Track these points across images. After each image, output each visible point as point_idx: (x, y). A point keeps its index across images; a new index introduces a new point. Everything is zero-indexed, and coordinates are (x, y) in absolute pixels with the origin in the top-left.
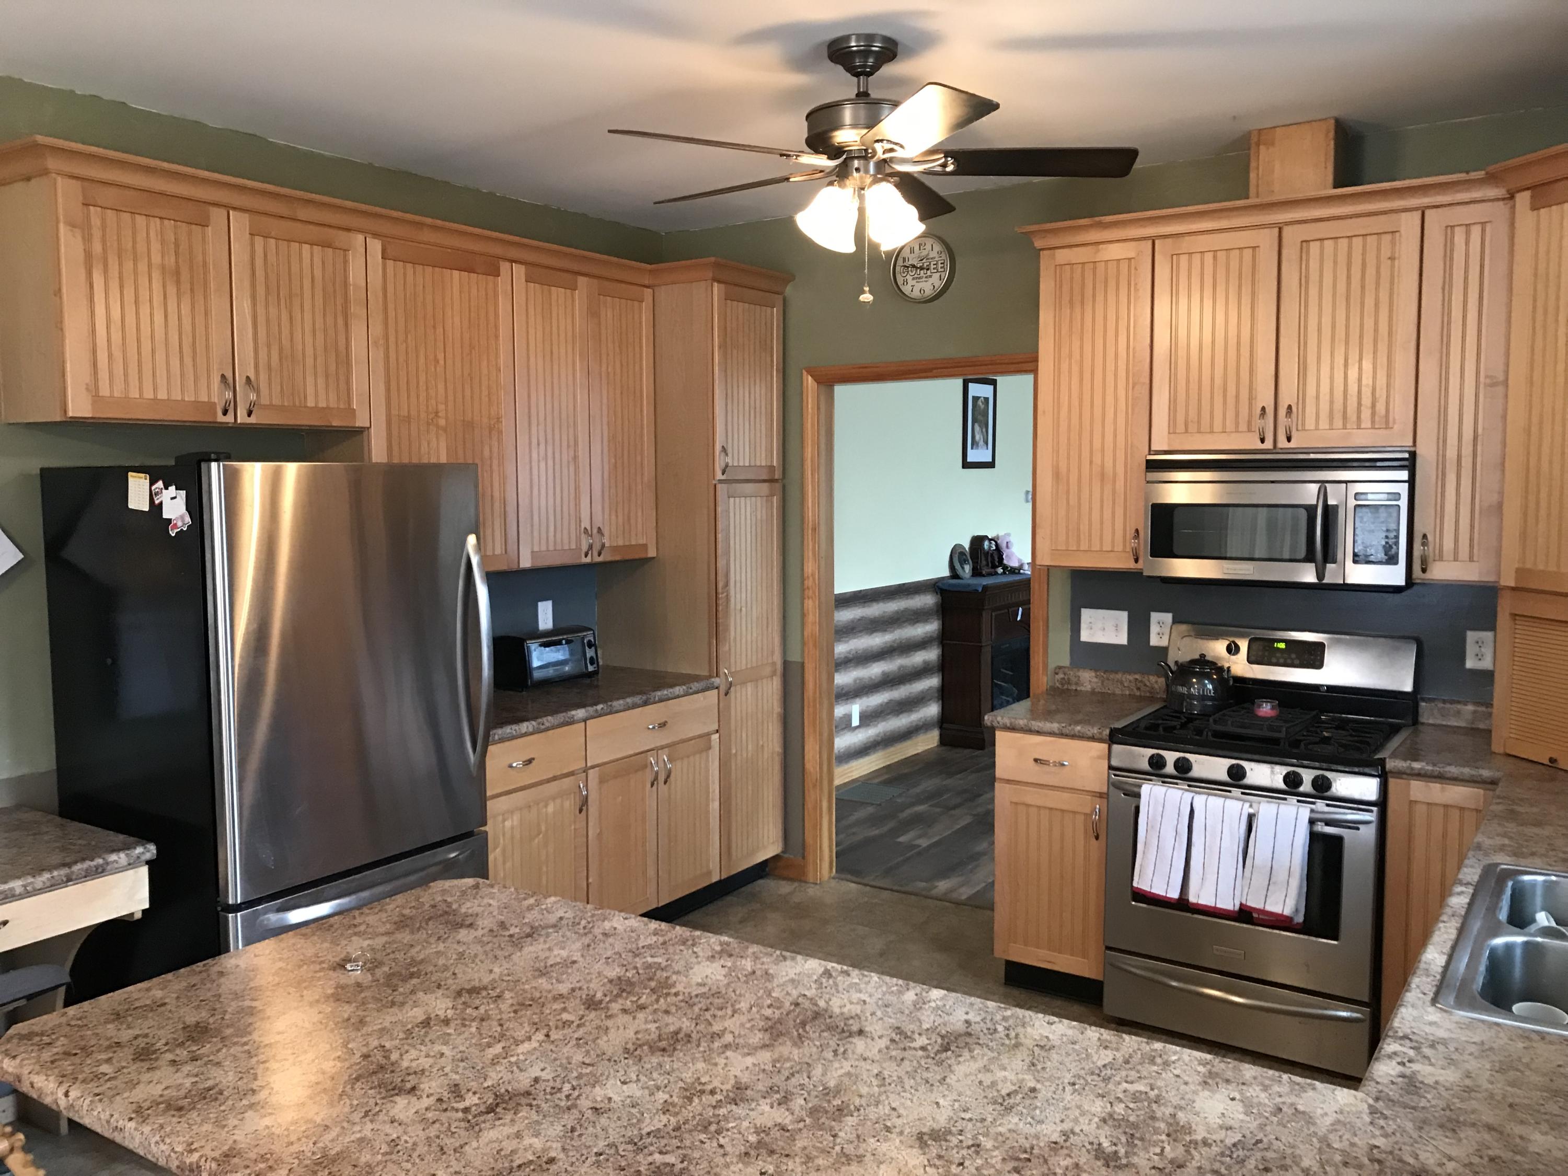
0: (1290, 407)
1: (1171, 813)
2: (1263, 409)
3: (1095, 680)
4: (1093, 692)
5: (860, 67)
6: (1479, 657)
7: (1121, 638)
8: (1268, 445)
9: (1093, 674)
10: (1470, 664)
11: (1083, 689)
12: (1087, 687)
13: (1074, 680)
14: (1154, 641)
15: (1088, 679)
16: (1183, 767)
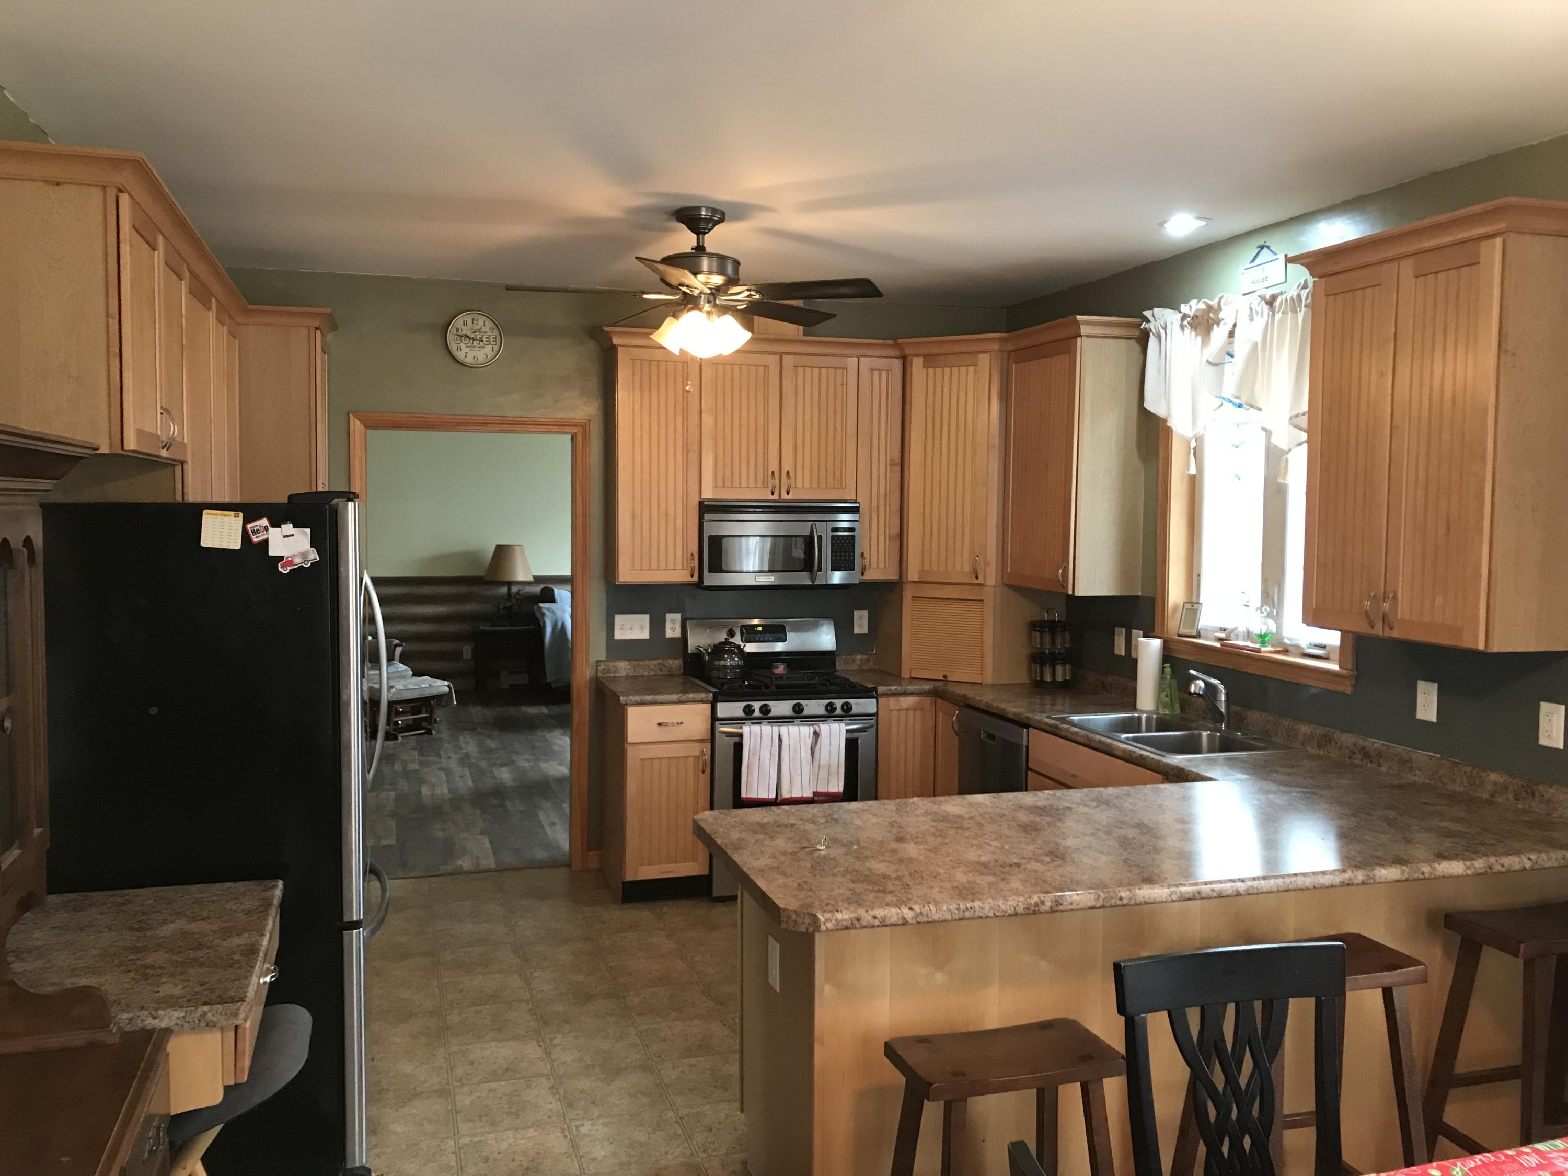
0: (788, 472)
1: (766, 742)
2: (773, 473)
3: (629, 667)
4: (627, 677)
5: (703, 229)
6: (861, 626)
7: (645, 635)
8: (776, 497)
9: (627, 663)
10: (856, 631)
11: (619, 675)
12: (623, 674)
13: (613, 669)
14: (669, 634)
15: (623, 667)
16: (765, 710)
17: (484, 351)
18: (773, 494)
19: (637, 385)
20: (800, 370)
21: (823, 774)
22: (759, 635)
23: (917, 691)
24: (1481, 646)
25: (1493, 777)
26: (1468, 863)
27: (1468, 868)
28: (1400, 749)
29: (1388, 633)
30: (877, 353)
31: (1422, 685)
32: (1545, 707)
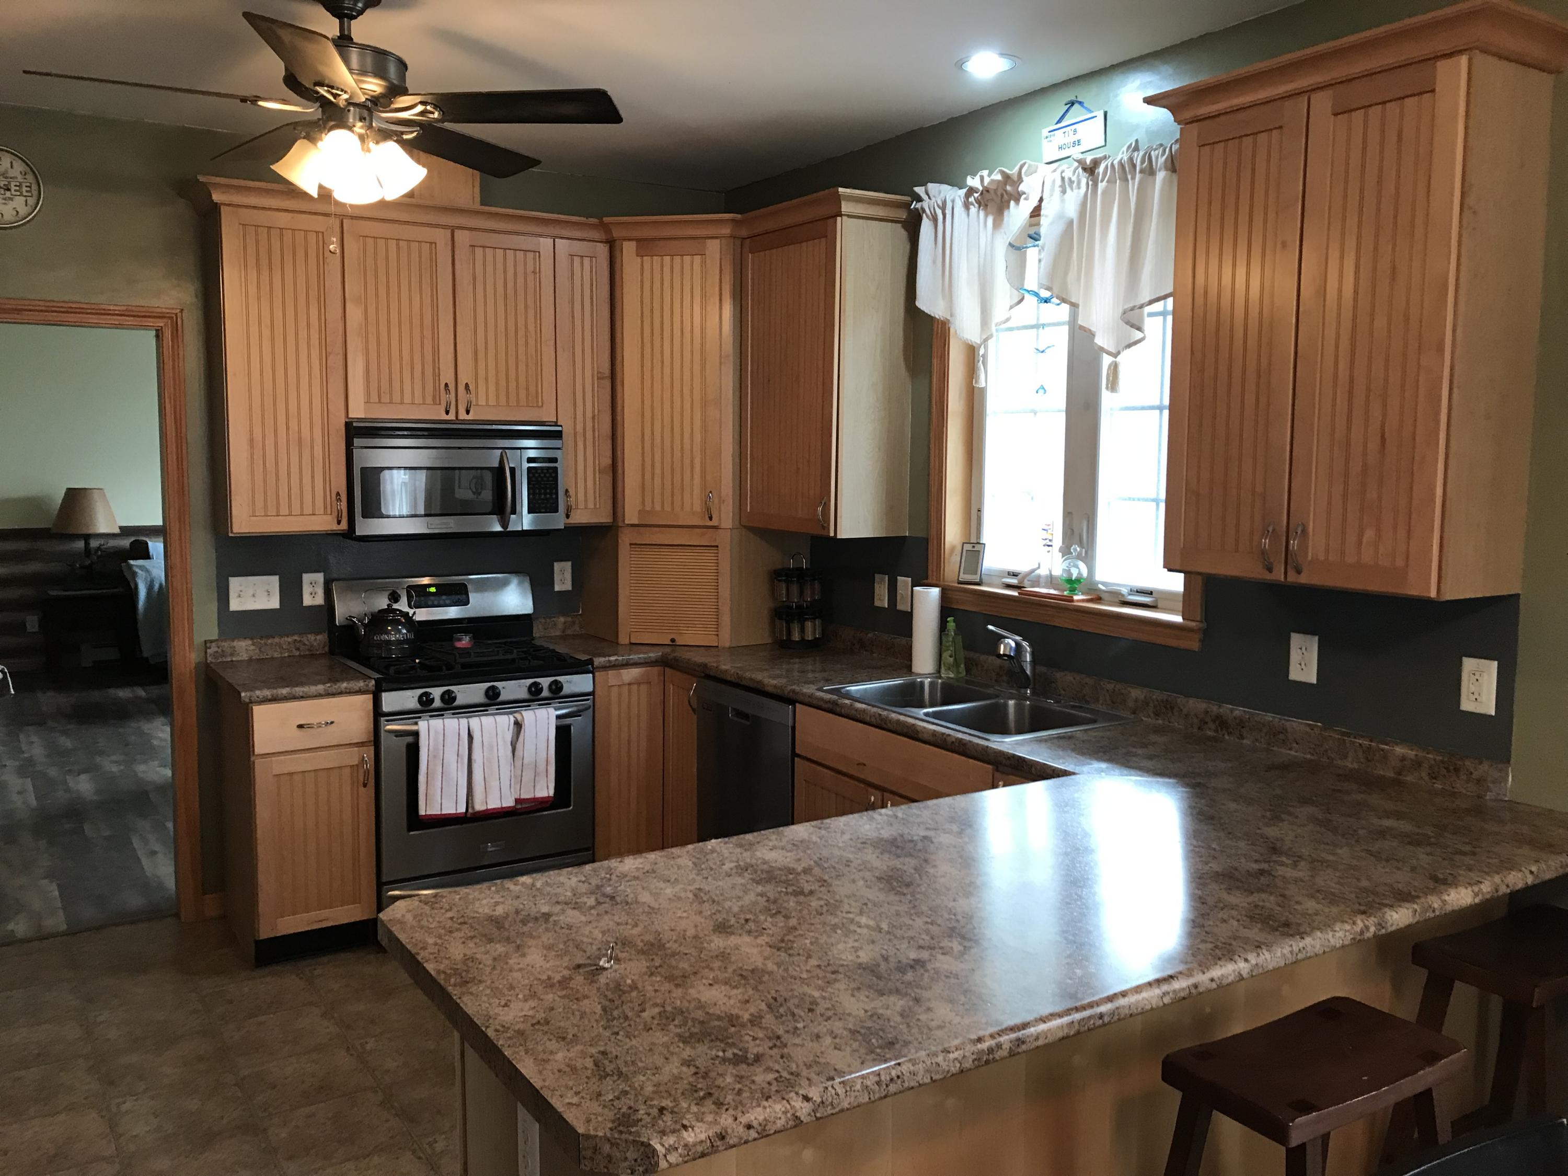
0: (467, 385)
1: (451, 741)
2: (446, 385)
3: (252, 647)
4: (250, 660)
6: (562, 582)
7: (274, 603)
8: (452, 416)
9: (250, 642)
10: (557, 588)
11: (240, 659)
12: (245, 657)
13: (229, 651)
14: (308, 601)
15: (244, 648)
16: (449, 699)
17: (12, 204)
18: (447, 413)
19: (252, 261)
20: (479, 251)
21: (528, 775)
22: (432, 598)
23: (642, 661)
24: (1433, 594)
25: (1399, 750)
26: (1476, 889)
27: (1476, 895)
28: (1269, 717)
29: (1292, 578)
30: (577, 234)
31: (1296, 640)
32: (1469, 664)
